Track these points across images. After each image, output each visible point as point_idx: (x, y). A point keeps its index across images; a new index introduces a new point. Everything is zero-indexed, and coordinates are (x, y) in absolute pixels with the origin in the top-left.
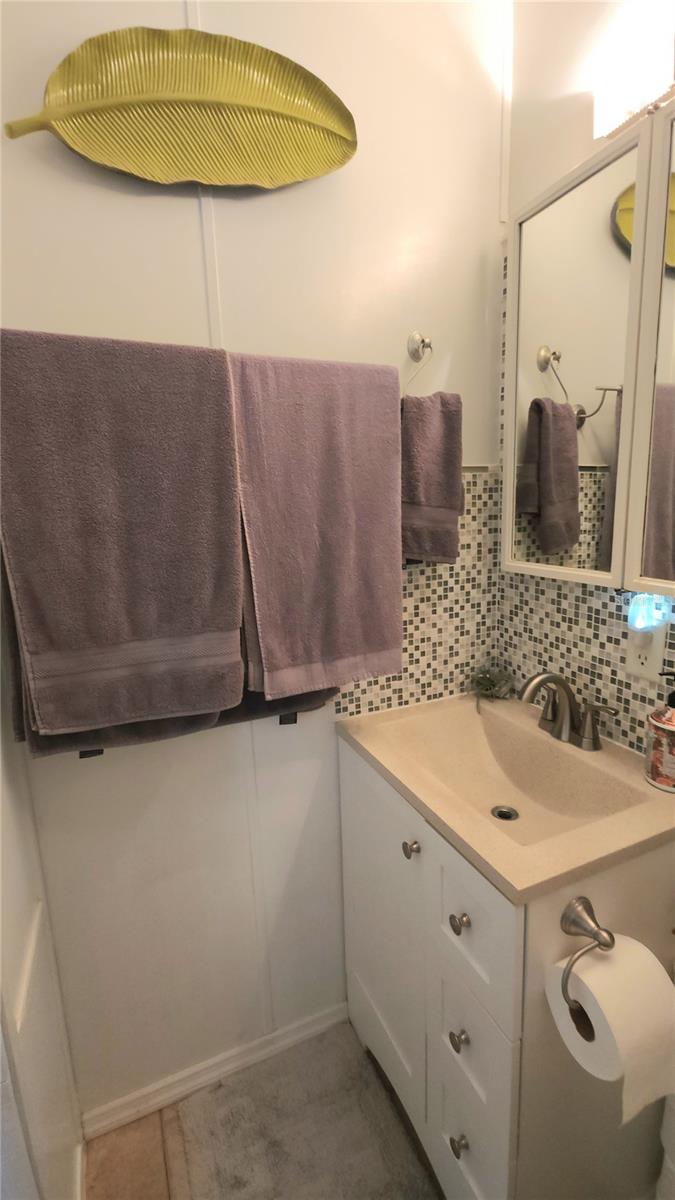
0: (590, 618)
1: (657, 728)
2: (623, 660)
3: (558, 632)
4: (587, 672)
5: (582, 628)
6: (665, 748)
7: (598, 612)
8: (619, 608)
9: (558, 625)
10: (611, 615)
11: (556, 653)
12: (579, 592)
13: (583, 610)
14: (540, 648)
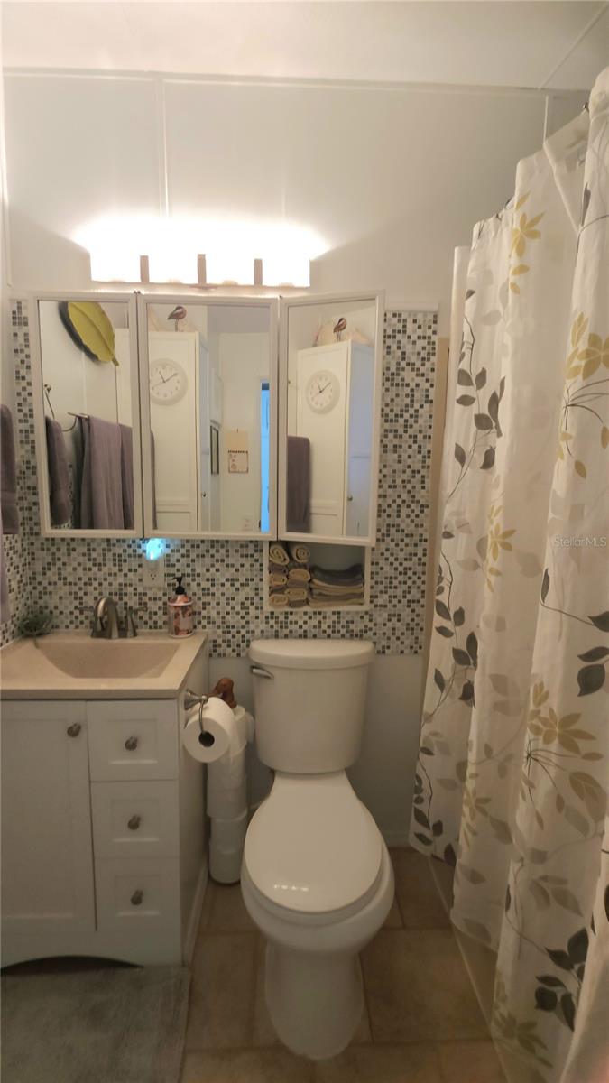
0: (114, 560)
1: (176, 607)
2: (141, 580)
3: (90, 574)
4: (116, 594)
5: (110, 567)
6: (181, 616)
7: (120, 555)
8: (135, 551)
9: (90, 569)
10: (130, 556)
11: (90, 589)
12: (105, 545)
13: (109, 556)
14: (75, 589)
